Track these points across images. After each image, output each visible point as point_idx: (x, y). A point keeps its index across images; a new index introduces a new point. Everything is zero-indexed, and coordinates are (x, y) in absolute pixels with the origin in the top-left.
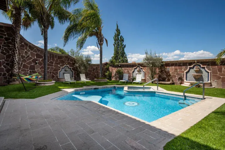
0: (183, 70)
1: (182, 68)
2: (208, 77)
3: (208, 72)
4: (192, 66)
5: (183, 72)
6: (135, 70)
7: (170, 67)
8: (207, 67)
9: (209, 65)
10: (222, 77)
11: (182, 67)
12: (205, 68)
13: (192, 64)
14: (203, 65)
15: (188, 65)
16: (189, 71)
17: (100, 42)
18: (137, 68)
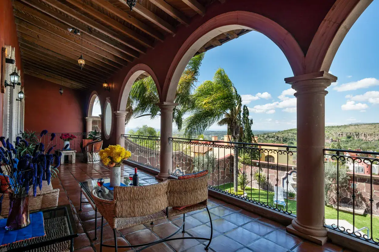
7: (359, 183)
17: (236, 134)
18: (292, 174)
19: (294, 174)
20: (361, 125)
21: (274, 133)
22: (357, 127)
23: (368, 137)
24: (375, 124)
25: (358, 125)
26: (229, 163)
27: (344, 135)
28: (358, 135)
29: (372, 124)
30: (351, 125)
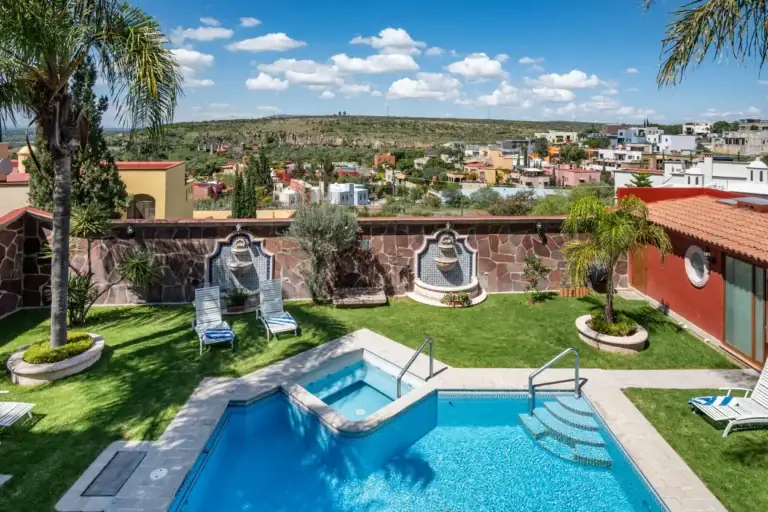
0: (410, 247)
1: (406, 240)
2: (471, 267)
3: (471, 253)
4: (434, 236)
5: (411, 253)
6: (224, 248)
7: (373, 238)
8: (468, 239)
9: (472, 233)
10: (497, 263)
11: (409, 237)
12: (466, 241)
13: (435, 231)
14: (461, 233)
15: (423, 231)
16: (425, 251)
17: (65, 138)
18: (235, 243)
19: (240, 242)
20: (289, 118)
21: (119, 133)
22: (282, 121)
23: (298, 139)
24: (306, 117)
25: (283, 119)
26: (13, 242)
27: (264, 137)
28: (283, 136)
29: (301, 118)
30: (273, 118)
